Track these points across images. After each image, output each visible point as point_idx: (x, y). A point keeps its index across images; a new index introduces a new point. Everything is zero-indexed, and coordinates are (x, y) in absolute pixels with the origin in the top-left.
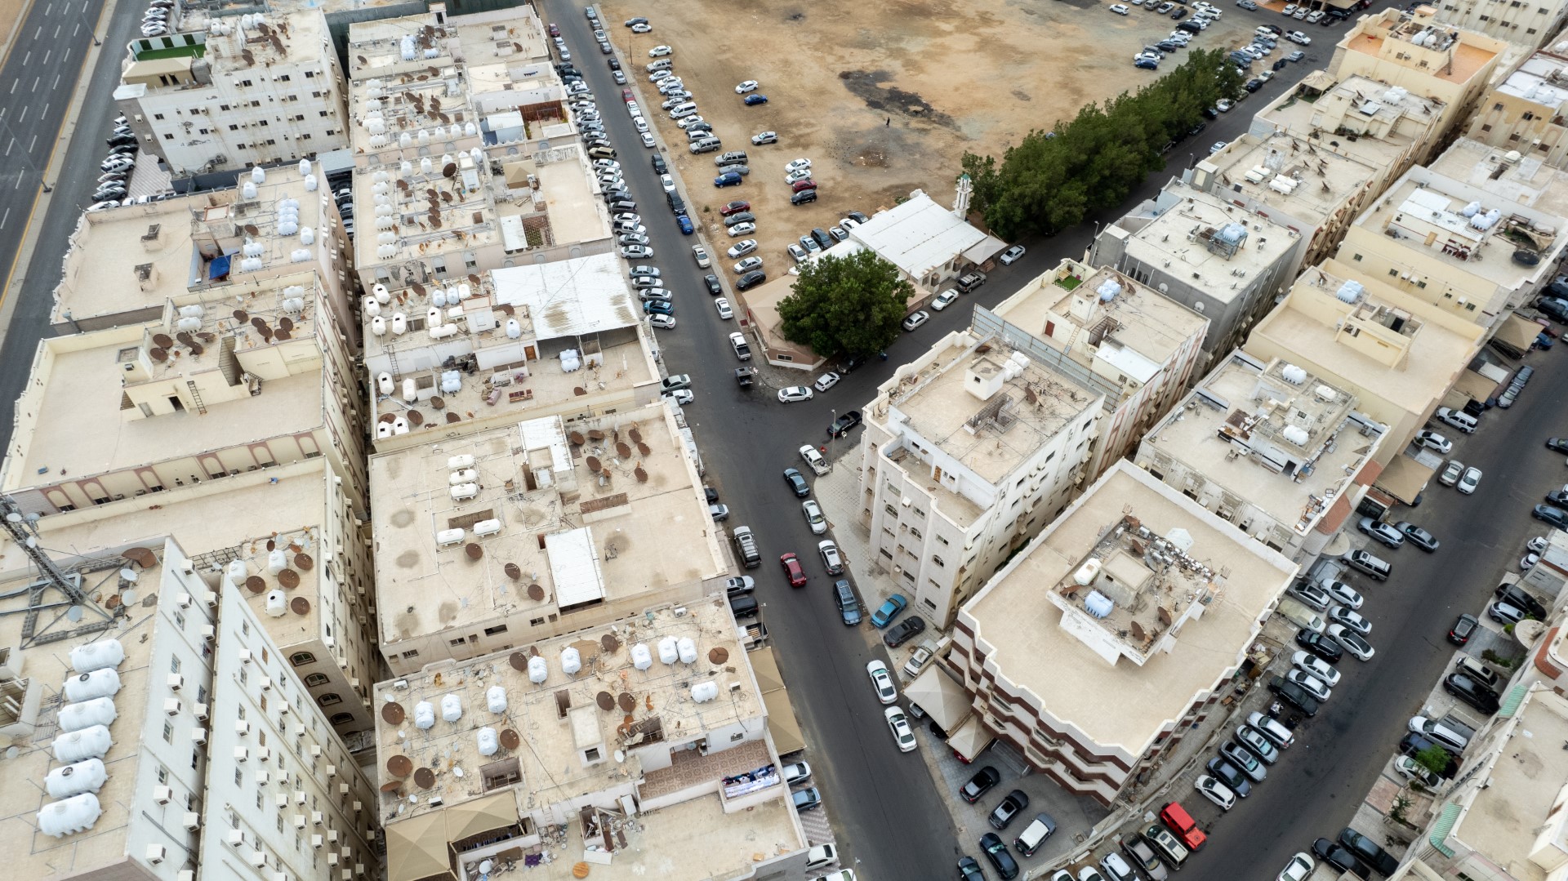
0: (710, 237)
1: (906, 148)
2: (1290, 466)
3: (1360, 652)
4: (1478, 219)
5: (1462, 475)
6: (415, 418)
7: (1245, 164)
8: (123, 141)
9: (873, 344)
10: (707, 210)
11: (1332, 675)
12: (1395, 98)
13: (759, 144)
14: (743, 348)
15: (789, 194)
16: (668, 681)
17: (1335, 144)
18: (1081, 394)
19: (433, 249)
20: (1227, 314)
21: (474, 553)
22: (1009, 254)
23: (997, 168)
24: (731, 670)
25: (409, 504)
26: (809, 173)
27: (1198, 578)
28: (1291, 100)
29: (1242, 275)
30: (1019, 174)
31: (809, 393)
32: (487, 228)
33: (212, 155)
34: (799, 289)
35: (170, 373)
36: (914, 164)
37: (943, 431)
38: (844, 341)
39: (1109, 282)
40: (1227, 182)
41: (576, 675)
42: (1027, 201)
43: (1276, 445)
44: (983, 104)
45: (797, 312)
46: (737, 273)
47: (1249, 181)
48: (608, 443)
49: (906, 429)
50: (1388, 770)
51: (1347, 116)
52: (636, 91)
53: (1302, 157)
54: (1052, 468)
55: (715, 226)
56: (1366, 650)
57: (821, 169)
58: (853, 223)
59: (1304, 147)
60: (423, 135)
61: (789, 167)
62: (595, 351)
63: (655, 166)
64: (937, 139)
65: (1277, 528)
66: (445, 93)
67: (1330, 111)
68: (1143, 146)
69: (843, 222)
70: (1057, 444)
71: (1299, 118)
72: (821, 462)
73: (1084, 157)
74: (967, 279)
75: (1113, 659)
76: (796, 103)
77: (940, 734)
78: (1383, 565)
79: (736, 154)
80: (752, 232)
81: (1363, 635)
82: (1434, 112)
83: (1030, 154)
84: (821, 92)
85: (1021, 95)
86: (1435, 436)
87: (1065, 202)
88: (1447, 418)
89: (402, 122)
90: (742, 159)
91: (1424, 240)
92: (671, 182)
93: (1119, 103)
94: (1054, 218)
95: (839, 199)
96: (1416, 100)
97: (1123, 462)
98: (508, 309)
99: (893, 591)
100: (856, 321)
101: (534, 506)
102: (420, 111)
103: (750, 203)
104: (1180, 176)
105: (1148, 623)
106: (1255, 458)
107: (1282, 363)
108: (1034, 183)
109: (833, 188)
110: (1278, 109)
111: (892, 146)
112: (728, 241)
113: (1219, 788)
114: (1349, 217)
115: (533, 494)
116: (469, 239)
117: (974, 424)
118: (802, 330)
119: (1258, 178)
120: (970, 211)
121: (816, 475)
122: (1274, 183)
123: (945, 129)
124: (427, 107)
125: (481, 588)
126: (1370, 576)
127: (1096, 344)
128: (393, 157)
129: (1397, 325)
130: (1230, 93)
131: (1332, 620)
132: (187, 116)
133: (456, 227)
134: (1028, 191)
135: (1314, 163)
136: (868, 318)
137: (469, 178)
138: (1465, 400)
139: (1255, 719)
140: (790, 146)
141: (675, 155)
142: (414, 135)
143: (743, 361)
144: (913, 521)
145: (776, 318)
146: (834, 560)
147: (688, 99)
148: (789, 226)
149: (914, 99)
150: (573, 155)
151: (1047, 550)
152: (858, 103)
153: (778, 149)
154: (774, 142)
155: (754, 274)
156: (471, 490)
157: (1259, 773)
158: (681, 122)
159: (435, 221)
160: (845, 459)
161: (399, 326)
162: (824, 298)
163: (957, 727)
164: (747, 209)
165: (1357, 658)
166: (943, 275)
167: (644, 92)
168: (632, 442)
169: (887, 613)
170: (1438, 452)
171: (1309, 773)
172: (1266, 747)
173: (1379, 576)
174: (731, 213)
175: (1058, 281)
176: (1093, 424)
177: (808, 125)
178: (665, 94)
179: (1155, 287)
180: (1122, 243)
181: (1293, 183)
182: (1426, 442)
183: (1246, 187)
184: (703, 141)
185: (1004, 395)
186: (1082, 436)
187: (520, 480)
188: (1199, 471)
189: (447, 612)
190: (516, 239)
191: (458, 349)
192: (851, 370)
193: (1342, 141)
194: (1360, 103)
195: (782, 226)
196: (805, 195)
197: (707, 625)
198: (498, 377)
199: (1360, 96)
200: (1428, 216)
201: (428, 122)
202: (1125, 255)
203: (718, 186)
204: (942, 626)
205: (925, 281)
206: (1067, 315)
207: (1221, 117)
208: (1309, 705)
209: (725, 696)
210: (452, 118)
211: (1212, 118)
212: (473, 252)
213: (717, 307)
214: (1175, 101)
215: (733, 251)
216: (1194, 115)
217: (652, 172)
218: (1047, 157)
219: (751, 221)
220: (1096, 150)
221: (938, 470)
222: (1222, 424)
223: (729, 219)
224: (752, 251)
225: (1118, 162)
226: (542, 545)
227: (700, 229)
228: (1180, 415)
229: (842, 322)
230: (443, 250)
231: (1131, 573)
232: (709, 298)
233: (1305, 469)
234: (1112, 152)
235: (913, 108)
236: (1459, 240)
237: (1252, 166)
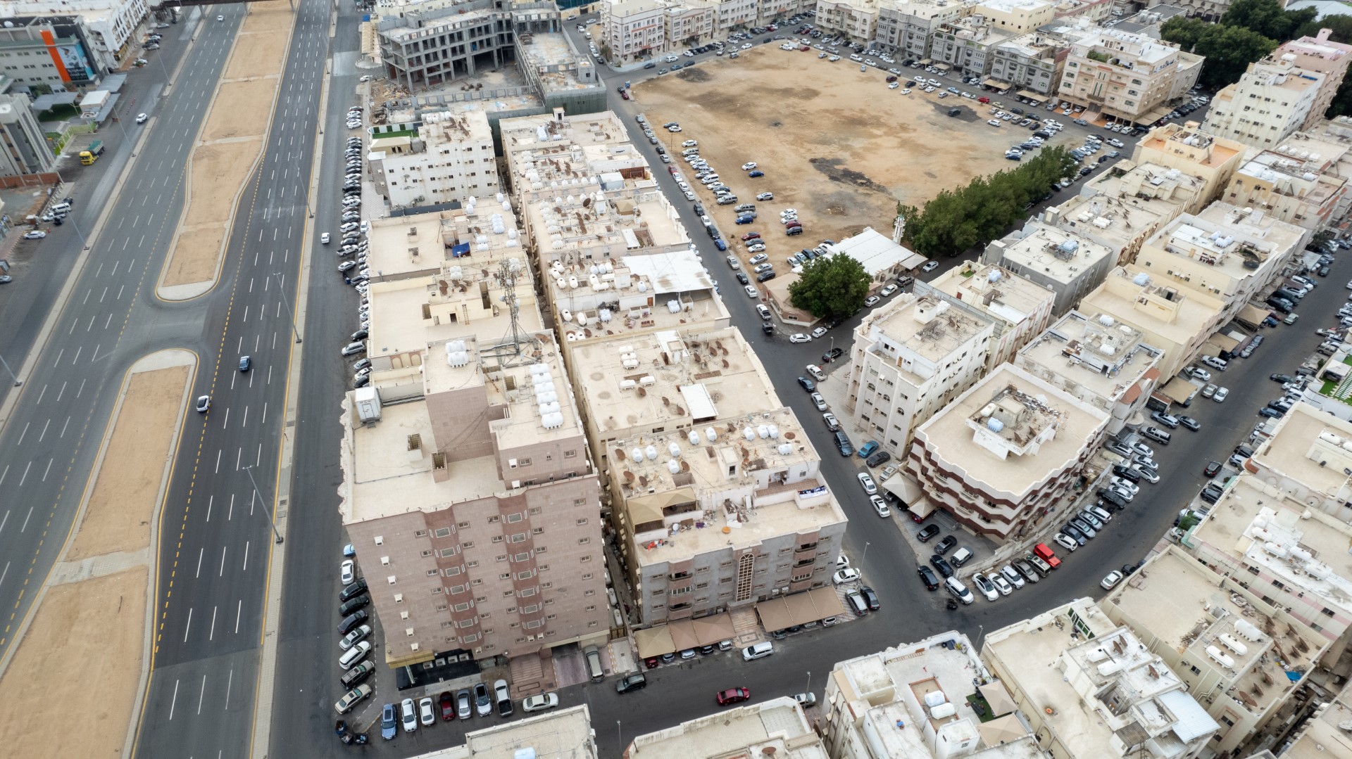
0: (736, 252)
1: (856, 204)
2: (1105, 368)
3: (1151, 478)
4: (1220, 241)
5: (1216, 392)
6: (588, 334)
7: (1077, 211)
8: (352, 189)
9: (849, 309)
10: (733, 237)
11: (1134, 488)
12: (1173, 176)
13: (762, 200)
14: (766, 313)
15: (784, 230)
16: (764, 446)
17: (1135, 202)
18: (980, 323)
19: (585, 244)
20: (1067, 292)
21: (642, 393)
22: (929, 266)
23: (920, 214)
24: (798, 442)
25: (599, 370)
26: (796, 217)
27: (1051, 416)
28: (1108, 177)
29: (1076, 270)
30: (934, 216)
31: (809, 338)
32: (615, 234)
33: (417, 196)
34: (803, 276)
35: (450, 300)
36: (863, 214)
37: (903, 339)
38: (832, 306)
39: (994, 271)
40: (1066, 220)
41: (715, 441)
42: (940, 232)
43: (1095, 356)
44: (906, 180)
45: (802, 289)
46: (756, 272)
47: (1080, 221)
48: (703, 347)
49: (881, 336)
50: (1167, 535)
51: (1142, 185)
52: (677, 166)
53: (1113, 208)
54: (965, 362)
55: (739, 246)
56: (1154, 477)
57: (805, 217)
58: (827, 245)
59: (1115, 202)
60: (565, 183)
61: (783, 214)
62: (688, 301)
63: (696, 211)
64: (876, 200)
65: (1097, 398)
66: (572, 160)
67: (1132, 183)
68: (1013, 202)
69: (821, 245)
70: (967, 347)
71: (1113, 187)
72: (821, 373)
73: (975, 207)
74: (903, 279)
75: (1004, 455)
76: (782, 176)
77: (903, 506)
78: (1166, 435)
79: (749, 205)
80: (763, 250)
81: (1154, 470)
82: (1198, 184)
83: (943, 203)
84: (798, 170)
85: (931, 175)
86: (1199, 370)
87: (963, 233)
88: (1208, 362)
89: (549, 176)
90: (752, 208)
91: (1188, 254)
92: (708, 220)
93: (996, 176)
94: (958, 242)
95: (816, 233)
96: (1187, 177)
97: (1006, 365)
98: (637, 277)
99: (869, 439)
100: (839, 294)
101: (670, 372)
102: (559, 170)
103: (760, 234)
104: (1037, 216)
105: (1023, 434)
106: (1084, 365)
107: (1099, 315)
108: (945, 221)
109: (812, 227)
110: (1100, 182)
111: (848, 203)
112: (748, 255)
113: (1067, 538)
114: (1141, 241)
115: (668, 367)
116: (606, 240)
117: (921, 334)
118: (806, 299)
119: (1085, 218)
120: (902, 239)
121: (817, 381)
122: (1096, 222)
123: (881, 194)
124: (563, 167)
125: (648, 409)
126: (1158, 441)
127: (988, 305)
128: (548, 195)
129: (1169, 296)
130: (1069, 174)
131: (1134, 462)
132: (408, 171)
133: (597, 233)
134: (941, 226)
135: (1121, 211)
136: (847, 292)
137: (600, 207)
138: (1219, 351)
139: (1088, 508)
140: (782, 202)
141: (708, 205)
142: (559, 183)
143: (766, 320)
144: (884, 389)
145: (788, 294)
146: (834, 422)
147: (712, 172)
148: (786, 248)
149: (861, 176)
150: (655, 198)
151: (963, 406)
152: (823, 178)
153: (774, 203)
154: (771, 199)
155: (769, 272)
156: (635, 363)
157: (1091, 533)
158: (710, 186)
159: (584, 230)
160: (835, 373)
161: (574, 284)
162: (821, 280)
163: (914, 502)
164: (759, 237)
165: (1149, 481)
166: (888, 276)
167: (682, 168)
168: (717, 348)
169: (868, 449)
170: (1202, 379)
171: (1120, 536)
172: (1095, 521)
173: (1162, 442)
174: (749, 239)
175: (963, 273)
176: (988, 340)
177: (792, 190)
178: (697, 169)
179: (1023, 275)
180: (1001, 251)
181: (1108, 222)
182: (1194, 374)
183: (1078, 224)
184: (726, 197)
185: (937, 322)
186: (982, 347)
187: (661, 360)
188: (1051, 368)
189: (632, 419)
190: (634, 242)
191: (608, 298)
192: (834, 326)
193: (1140, 201)
194: (1151, 178)
195: (781, 247)
196: (794, 230)
197: (782, 422)
198: (632, 314)
199: (1151, 174)
200: (1189, 239)
201: (565, 176)
202: (1003, 258)
203: (738, 224)
204: (900, 457)
205: (877, 278)
206: (970, 288)
207: (1064, 190)
208: (1121, 503)
209: (796, 452)
210: (580, 174)
211: (1057, 190)
212: (608, 247)
213: (746, 292)
214: (1033, 176)
215: (753, 260)
216: (1045, 186)
217: (695, 215)
218: (952, 205)
219: (763, 243)
220: (981, 205)
221: (901, 359)
222: (1065, 348)
223: (748, 242)
224: (765, 261)
225: (996, 212)
226: (679, 390)
227: (730, 248)
228: (1039, 343)
229: (831, 295)
230: (589, 245)
231: (1013, 407)
232: (741, 287)
233: (1113, 370)
234: (993, 205)
235: (859, 181)
236: (1210, 254)
237: (1083, 212)
